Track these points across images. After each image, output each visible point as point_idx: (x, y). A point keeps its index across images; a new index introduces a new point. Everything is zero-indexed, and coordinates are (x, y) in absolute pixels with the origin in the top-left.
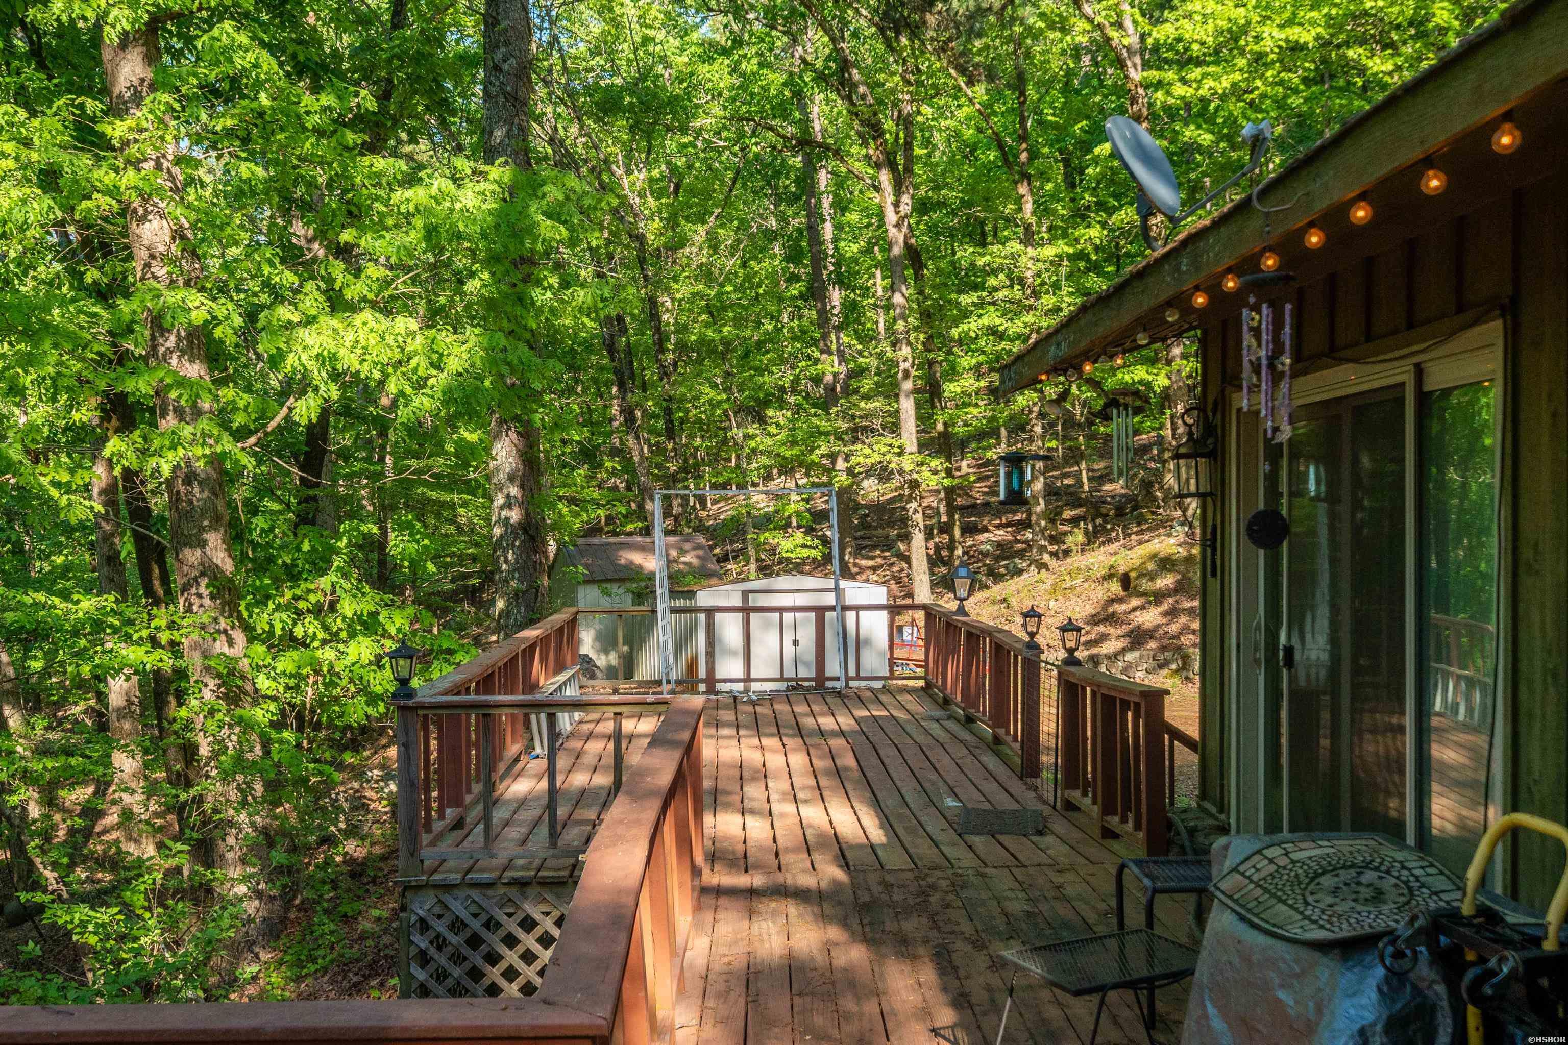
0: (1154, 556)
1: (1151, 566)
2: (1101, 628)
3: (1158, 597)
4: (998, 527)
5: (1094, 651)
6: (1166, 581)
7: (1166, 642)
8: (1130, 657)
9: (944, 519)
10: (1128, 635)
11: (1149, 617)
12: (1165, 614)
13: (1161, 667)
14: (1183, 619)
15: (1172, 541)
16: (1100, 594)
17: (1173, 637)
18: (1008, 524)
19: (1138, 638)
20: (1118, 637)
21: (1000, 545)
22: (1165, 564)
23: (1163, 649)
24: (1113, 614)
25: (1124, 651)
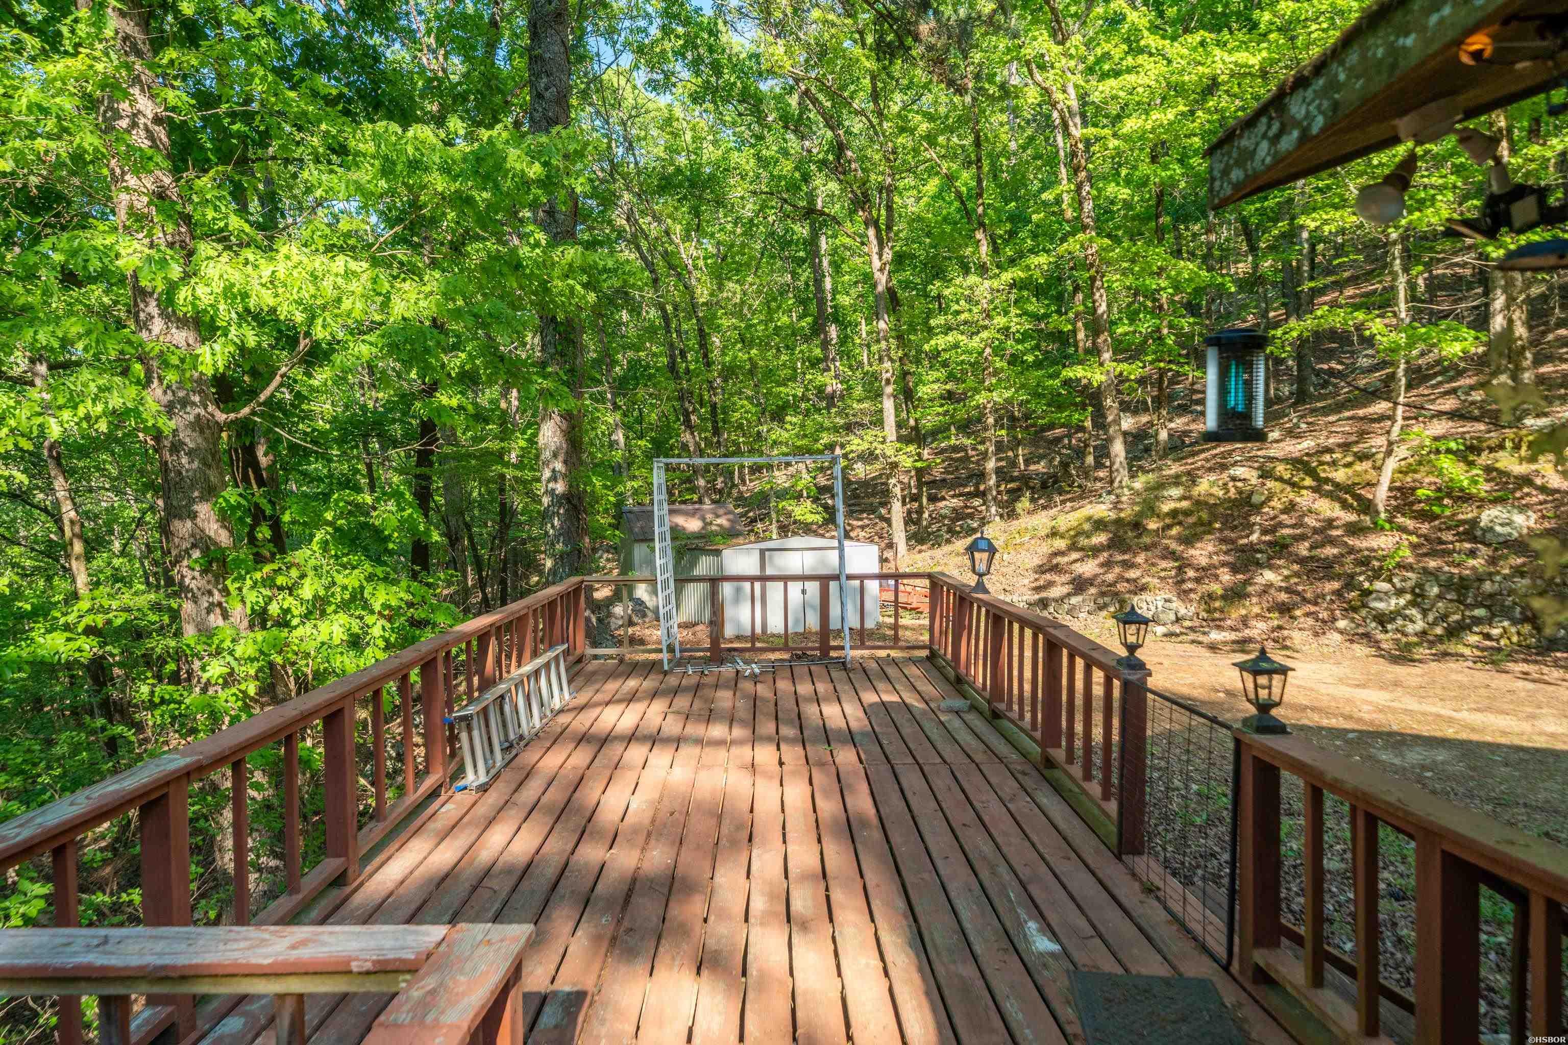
0: (1089, 519)
1: (1087, 527)
2: (1048, 576)
3: (1095, 551)
4: (953, 497)
5: (1044, 595)
6: (1100, 538)
7: (1104, 589)
8: (1074, 600)
9: (914, 491)
10: (1072, 582)
11: (1089, 568)
12: (1102, 565)
13: (1101, 608)
14: (1117, 570)
15: (1103, 507)
16: (1045, 549)
17: (1110, 585)
18: (961, 495)
19: (1080, 585)
20: (1063, 584)
21: (954, 510)
22: (1099, 525)
23: (1103, 594)
24: (1057, 565)
25: (1069, 595)
